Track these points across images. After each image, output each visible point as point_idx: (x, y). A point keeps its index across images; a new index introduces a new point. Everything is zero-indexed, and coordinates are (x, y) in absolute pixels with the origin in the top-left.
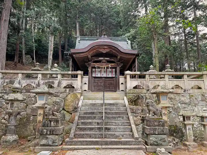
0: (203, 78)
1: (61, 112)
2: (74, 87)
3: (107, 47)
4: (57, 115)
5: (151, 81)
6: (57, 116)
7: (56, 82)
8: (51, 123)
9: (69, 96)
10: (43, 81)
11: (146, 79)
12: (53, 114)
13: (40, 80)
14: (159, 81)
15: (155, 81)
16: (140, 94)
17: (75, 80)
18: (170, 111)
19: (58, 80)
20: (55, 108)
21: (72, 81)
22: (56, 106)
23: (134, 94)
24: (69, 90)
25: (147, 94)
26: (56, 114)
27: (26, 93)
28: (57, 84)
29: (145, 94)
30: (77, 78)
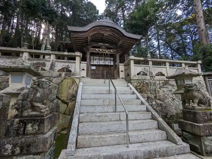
0: (198, 67)
1: (54, 101)
2: (71, 71)
3: (109, 30)
4: (41, 109)
5: (154, 68)
6: (42, 111)
7: (48, 65)
8: (25, 126)
9: (65, 82)
10: (30, 62)
11: (150, 66)
12: (33, 108)
13: (26, 60)
14: (161, 68)
15: (158, 68)
16: (145, 81)
17: (72, 63)
18: (174, 98)
19: (51, 61)
20: (38, 95)
21: (68, 64)
22: (40, 90)
23: (138, 81)
24: (65, 74)
25: (151, 81)
26: (39, 107)
27: (5, 76)
28: (49, 66)
29: (149, 81)
30: (75, 60)
